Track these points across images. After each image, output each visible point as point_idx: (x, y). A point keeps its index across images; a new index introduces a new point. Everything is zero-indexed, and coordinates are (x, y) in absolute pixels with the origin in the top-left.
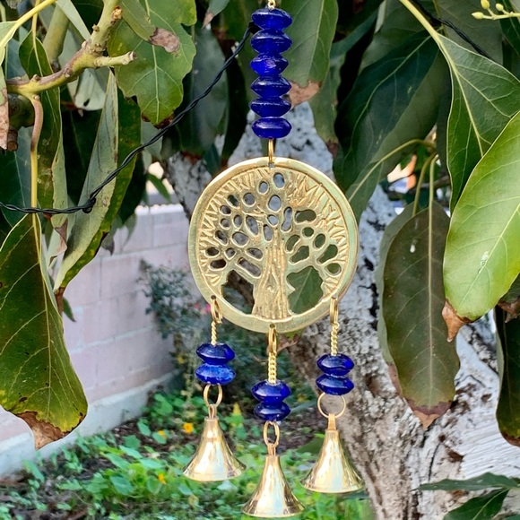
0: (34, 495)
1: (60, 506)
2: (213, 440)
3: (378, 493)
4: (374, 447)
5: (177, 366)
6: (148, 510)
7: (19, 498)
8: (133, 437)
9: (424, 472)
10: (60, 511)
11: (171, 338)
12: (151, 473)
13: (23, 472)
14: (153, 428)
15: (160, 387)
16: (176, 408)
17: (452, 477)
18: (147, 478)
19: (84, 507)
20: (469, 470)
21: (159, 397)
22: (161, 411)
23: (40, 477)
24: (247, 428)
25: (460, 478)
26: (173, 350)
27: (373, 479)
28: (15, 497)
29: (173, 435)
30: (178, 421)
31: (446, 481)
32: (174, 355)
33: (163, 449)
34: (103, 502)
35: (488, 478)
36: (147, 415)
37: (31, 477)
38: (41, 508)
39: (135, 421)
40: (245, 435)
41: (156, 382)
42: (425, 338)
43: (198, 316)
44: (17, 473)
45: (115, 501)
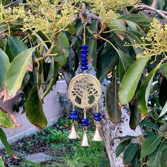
0: (36, 139)
1: (41, 142)
2: (73, 130)
3: (105, 139)
5: (64, 113)
6: (59, 143)
7: (33, 140)
8: (55, 128)
9: (115, 135)
10: (41, 143)
11: (63, 107)
12: (59, 135)
13: (34, 135)
14: (60, 126)
15: (61, 117)
16: (64, 122)
17: (120, 136)
18: (58, 136)
19: (46, 142)
20: (124, 135)
21: (61, 119)
22: (61, 122)
23: (37, 136)
24: (79, 125)
25: (122, 136)
27: (104, 136)
28: (32, 140)
29: (64, 127)
30: (65, 124)
31: (119, 137)
32: (64, 111)
33: (62, 130)
34: (50, 141)
35: (128, 136)
36: (58, 123)
37: (35, 136)
38: (37, 142)
39: (56, 124)
40: (78, 127)
41: (60, 116)
43: (69, 103)
44: (32, 135)
45: (52, 141)
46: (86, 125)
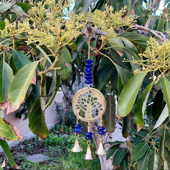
0: (35, 142)
1: (40, 144)
2: (77, 144)
3: (97, 144)
4: (96, 136)
5: (60, 119)
6: (55, 145)
7: (33, 143)
8: (53, 132)
9: (105, 140)
10: (40, 145)
11: (59, 115)
12: (56, 138)
13: (34, 138)
14: (56, 130)
15: (57, 123)
16: (60, 127)
17: (110, 141)
18: (55, 139)
19: (44, 144)
20: (113, 140)
21: (57, 125)
22: (57, 127)
23: (37, 139)
24: (72, 130)
25: (111, 141)
26: (60, 117)
27: (96, 141)
28: (32, 142)
29: (60, 132)
30: (60, 129)
31: (109, 142)
32: (60, 118)
33: (58, 134)
34: (47, 144)
35: (117, 141)
36: (55, 128)
37: (35, 139)
38: (37, 144)
39: (53, 129)
40: (72, 132)
41: (57, 122)
42: (109, 119)
43: (64, 111)
44: (32, 138)
45: (49, 143)
46: (90, 138)
